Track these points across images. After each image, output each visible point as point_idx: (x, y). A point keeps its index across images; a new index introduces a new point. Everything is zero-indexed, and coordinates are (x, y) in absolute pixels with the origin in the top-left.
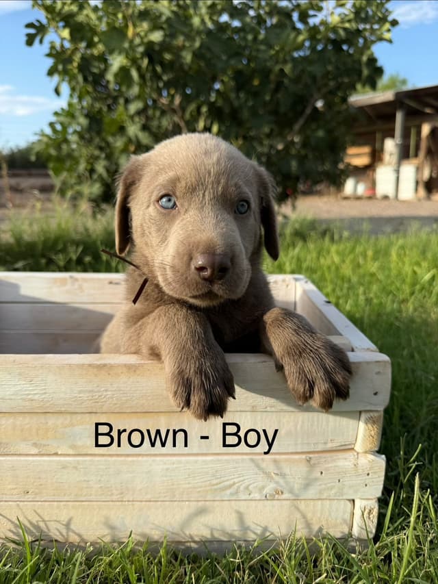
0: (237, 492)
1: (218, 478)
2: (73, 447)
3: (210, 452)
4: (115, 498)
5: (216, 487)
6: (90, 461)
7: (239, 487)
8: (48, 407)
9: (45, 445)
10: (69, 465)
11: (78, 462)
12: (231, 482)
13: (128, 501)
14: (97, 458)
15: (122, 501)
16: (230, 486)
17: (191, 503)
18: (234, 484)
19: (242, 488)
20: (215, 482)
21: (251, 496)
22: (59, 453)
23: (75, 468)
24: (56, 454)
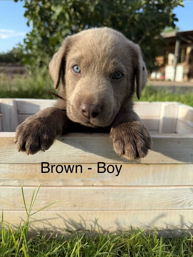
0: (183, 206)
1: (176, 198)
2: (102, 182)
3: (173, 185)
4: (121, 209)
5: (174, 203)
6: (111, 189)
7: (185, 202)
8: (93, 160)
9: (87, 181)
10: (99, 191)
11: (104, 190)
12: (182, 200)
13: (128, 210)
14: (114, 188)
15: (124, 210)
16: (181, 202)
17: (160, 211)
18: (183, 201)
19: (187, 203)
20: (174, 200)
21: (191, 207)
22: (94, 185)
23: (103, 193)
24: (93, 186)
